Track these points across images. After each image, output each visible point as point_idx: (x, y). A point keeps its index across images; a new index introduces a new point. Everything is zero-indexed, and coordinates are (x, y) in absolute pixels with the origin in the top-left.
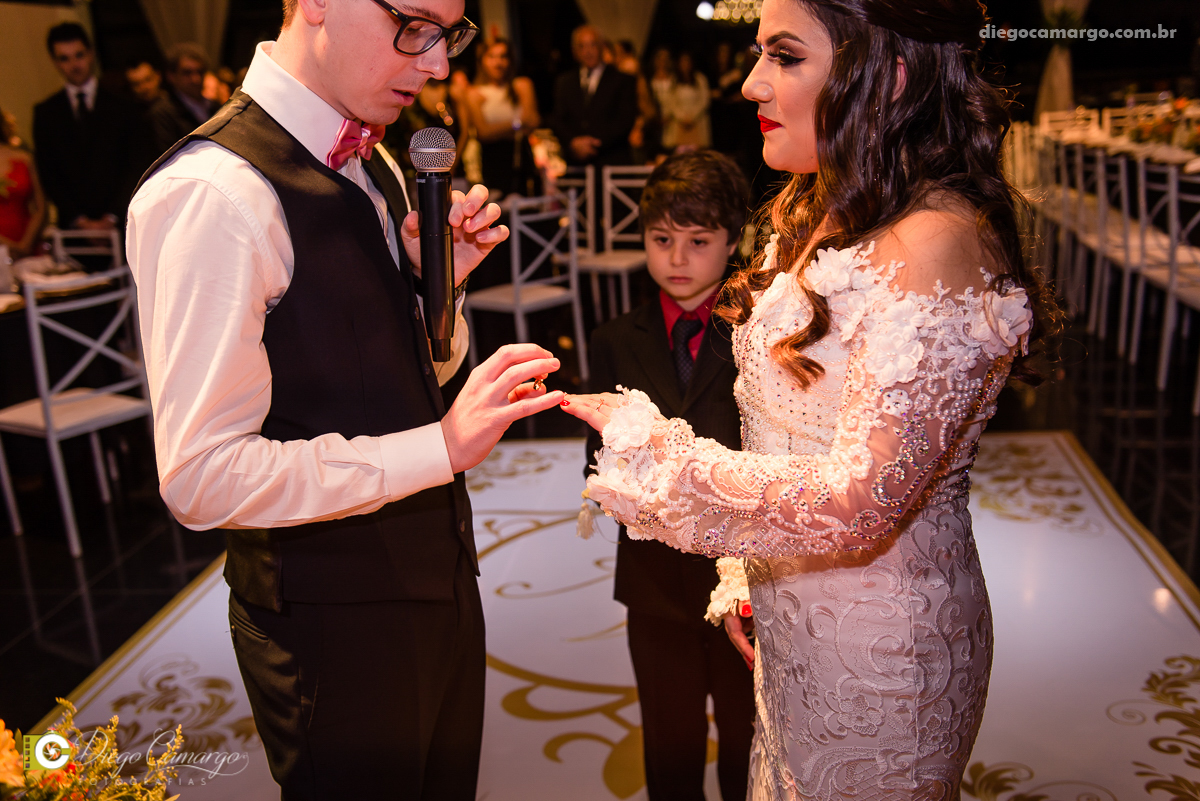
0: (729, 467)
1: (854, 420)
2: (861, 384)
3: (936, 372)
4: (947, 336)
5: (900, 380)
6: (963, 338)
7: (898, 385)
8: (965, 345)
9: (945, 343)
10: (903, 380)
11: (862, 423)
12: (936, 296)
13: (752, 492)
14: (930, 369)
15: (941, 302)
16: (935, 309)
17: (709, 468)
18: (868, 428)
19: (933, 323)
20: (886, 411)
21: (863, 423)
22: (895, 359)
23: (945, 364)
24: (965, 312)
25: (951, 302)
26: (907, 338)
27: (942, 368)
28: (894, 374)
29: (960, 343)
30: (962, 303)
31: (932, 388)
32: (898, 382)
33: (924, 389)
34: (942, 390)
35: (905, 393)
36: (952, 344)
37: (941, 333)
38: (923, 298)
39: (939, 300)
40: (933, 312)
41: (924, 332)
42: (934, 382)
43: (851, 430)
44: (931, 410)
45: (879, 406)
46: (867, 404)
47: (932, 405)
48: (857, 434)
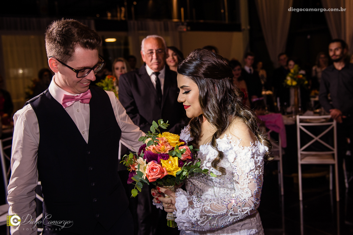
0: (215, 203)
1: (243, 183)
2: (241, 173)
3: (257, 164)
7: (251, 171)
10: (252, 169)
11: (245, 183)
12: (251, 146)
13: (224, 208)
16: (252, 149)
17: (209, 206)
18: (247, 183)
19: (253, 153)
20: (250, 178)
22: (248, 165)
26: (249, 158)
28: (250, 168)
29: (259, 155)
33: (256, 169)
35: (253, 172)
38: (248, 147)
42: (258, 166)
45: (247, 177)
46: (245, 178)
47: (259, 172)
48: (244, 186)
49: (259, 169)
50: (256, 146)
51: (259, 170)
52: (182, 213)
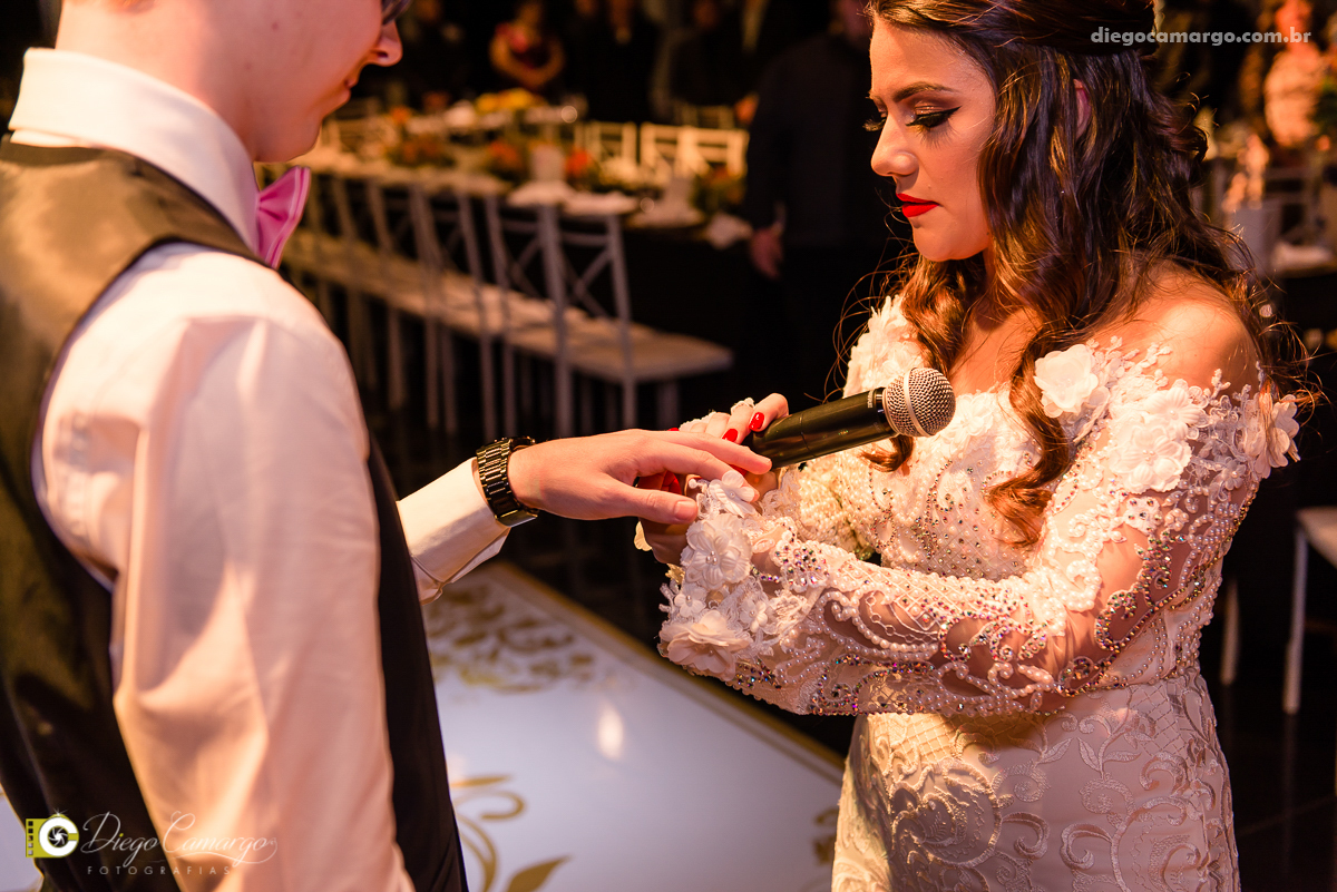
0: (887, 598)
1: (1080, 527)
2: (1095, 481)
3: (1198, 485)
5: (1154, 487)
6: (1232, 448)
7: (1150, 492)
8: (1234, 458)
9: (1214, 451)
10: (1159, 487)
11: (1091, 533)
12: (1212, 390)
13: (929, 634)
14: (1192, 480)
15: (1217, 398)
17: (855, 600)
18: (1102, 540)
19: (1205, 422)
20: (1128, 522)
21: (1094, 533)
22: (1152, 459)
23: (1211, 477)
24: (1240, 415)
25: (1227, 400)
26: (1173, 435)
27: (1205, 482)
28: (1149, 478)
29: (1229, 454)
30: (1239, 404)
31: (1191, 503)
32: (1151, 490)
33: (1181, 505)
34: (1202, 509)
35: (1156, 502)
36: (1221, 454)
37: (1212, 437)
39: (1215, 394)
40: (1206, 410)
42: (1196, 496)
43: (1073, 539)
44: (1184, 531)
45: (1119, 512)
46: (1103, 509)
47: (1187, 525)
48: (1083, 547)
49: (1192, 509)
50: (1235, 404)
51: (1192, 517)
52: (707, 602)
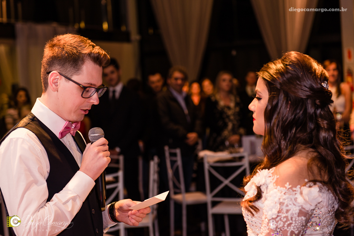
3: (285, 214)
4: (289, 202)
5: (273, 217)
8: (295, 205)
9: (288, 204)
11: (264, 231)
12: (286, 188)
14: (283, 213)
15: (288, 190)
16: (285, 192)
18: (265, 233)
19: (285, 197)
20: (269, 227)
22: (272, 210)
23: (287, 211)
24: (296, 194)
25: (291, 190)
27: (287, 213)
28: (271, 215)
30: (295, 191)
31: (284, 219)
33: (281, 220)
34: (287, 220)
35: (275, 221)
36: (291, 205)
37: (286, 200)
38: (282, 188)
40: (285, 194)
41: (281, 200)
42: (284, 217)
44: (283, 227)
45: (268, 225)
46: (265, 225)
